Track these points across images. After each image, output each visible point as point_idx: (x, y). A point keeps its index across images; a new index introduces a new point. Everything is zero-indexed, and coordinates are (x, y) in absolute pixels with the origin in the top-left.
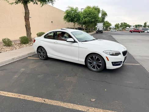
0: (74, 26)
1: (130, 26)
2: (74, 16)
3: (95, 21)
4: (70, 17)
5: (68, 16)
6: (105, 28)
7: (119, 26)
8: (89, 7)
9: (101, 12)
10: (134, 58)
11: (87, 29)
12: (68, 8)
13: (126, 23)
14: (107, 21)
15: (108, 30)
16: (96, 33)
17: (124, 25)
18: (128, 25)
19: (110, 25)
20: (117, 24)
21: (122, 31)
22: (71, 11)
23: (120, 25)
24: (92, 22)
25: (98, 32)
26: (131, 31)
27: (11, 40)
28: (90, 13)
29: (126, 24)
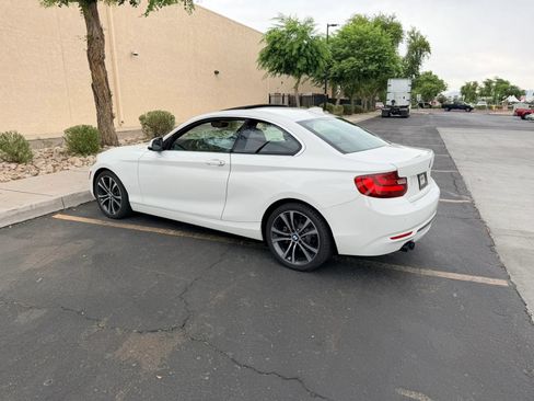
0: (296, 88)
1: (518, 94)
2: (294, 52)
3: (378, 73)
4: (282, 54)
5: (275, 50)
6: (419, 97)
7: (477, 92)
8: (359, 20)
9: (406, 37)
10: (492, 245)
11: (349, 102)
12: (276, 22)
13: (505, 79)
14: (431, 73)
15: (431, 107)
16: (383, 117)
17: (496, 89)
18: (513, 87)
19: (441, 86)
20: (468, 85)
21: (488, 111)
22: (288, 32)
23: (481, 89)
24: (366, 76)
25: (389, 112)
26: (522, 115)
27: (27, 139)
28: (360, 43)
29: (507, 83)
